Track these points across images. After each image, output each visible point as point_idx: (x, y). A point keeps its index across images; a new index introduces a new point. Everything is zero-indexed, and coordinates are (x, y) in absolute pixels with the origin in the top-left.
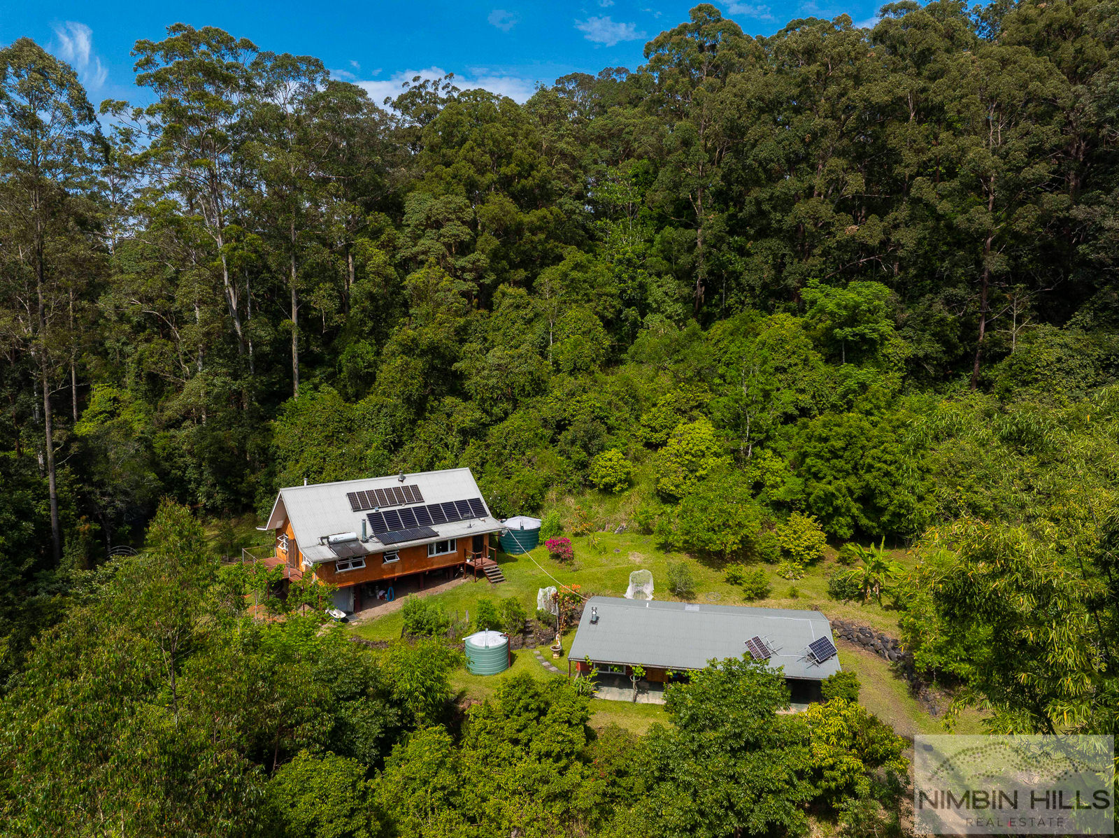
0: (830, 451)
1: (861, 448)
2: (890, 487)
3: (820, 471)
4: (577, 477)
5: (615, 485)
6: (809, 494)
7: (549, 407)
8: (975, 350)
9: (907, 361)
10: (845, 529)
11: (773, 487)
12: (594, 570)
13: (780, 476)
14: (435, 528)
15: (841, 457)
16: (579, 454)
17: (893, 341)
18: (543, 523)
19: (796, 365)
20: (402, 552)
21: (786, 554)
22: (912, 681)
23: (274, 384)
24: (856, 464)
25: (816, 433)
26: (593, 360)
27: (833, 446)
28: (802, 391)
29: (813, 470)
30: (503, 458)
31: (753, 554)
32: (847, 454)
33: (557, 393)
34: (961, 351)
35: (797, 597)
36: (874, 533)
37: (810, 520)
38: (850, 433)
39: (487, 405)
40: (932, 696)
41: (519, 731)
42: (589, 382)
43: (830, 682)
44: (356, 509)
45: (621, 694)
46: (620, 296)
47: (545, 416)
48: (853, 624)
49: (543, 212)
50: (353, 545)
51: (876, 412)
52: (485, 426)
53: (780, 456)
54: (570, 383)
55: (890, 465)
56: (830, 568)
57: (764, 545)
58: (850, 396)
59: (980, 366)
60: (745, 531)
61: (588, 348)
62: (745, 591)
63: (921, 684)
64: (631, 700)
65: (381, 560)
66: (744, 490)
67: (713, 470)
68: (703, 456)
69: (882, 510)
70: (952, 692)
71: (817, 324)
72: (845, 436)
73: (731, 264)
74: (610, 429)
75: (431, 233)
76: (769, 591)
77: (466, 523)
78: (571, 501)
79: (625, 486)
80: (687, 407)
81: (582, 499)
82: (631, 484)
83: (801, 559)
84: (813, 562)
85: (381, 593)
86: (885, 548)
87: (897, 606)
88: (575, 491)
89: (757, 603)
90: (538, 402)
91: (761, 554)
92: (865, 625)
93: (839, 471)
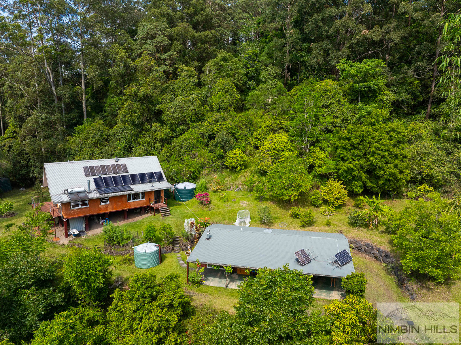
0: (351, 145)
1: (368, 143)
2: (384, 165)
3: (345, 156)
4: (218, 163)
5: (237, 167)
6: (339, 170)
7: (205, 127)
8: (429, 98)
9: (393, 103)
10: (358, 189)
11: (319, 166)
12: (220, 210)
13: (323, 161)
14: (132, 187)
15: (357, 148)
16: (219, 151)
17: (385, 92)
18: (197, 186)
19: (333, 103)
20: (111, 198)
21: (325, 202)
22: (397, 276)
23: (73, 119)
24: (365, 152)
25: (344, 136)
26: (230, 105)
27: (353, 142)
28: (337, 117)
29: (341, 156)
30: (181, 153)
31: (307, 202)
32: (361, 146)
33: (210, 120)
34: (421, 99)
35: (330, 225)
36: (375, 190)
37: (339, 183)
38: (363, 134)
39: (173, 127)
40: (411, 287)
41: (135, 312)
42: (227, 115)
43: (347, 279)
44: (87, 175)
45: (219, 282)
46: (246, 75)
47: (202, 132)
48: (362, 241)
49: (207, 32)
50: (82, 195)
51: (377, 124)
52: (172, 137)
53: (324, 150)
54: (216, 115)
55: (385, 152)
56: (349, 210)
57: (313, 197)
58: (362, 120)
59: (431, 106)
60: (301, 189)
61: (227, 99)
62: (301, 222)
63: (404, 279)
64: (224, 286)
65: (99, 203)
66: (303, 168)
67: (287, 158)
68: (283, 151)
69: (379, 178)
70: (424, 285)
71: (345, 85)
72: (359, 136)
73: (302, 57)
74: (236, 139)
75: (148, 41)
76: (314, 222)
77: (150, 185)
78: (215, 175)
79: (243, 168)
80: (277, 128)
81: (220, 174)
82: (246, 167)
83: (333, 205)
84: (340, 207)
85: (102, 221)
86: (381, 198)
87: (388, 231)
88: (217, 170)
89: (308, 228)
90: (199, 125)
91: (311, 202)
92: (369, 242)
93: (356, 156)
